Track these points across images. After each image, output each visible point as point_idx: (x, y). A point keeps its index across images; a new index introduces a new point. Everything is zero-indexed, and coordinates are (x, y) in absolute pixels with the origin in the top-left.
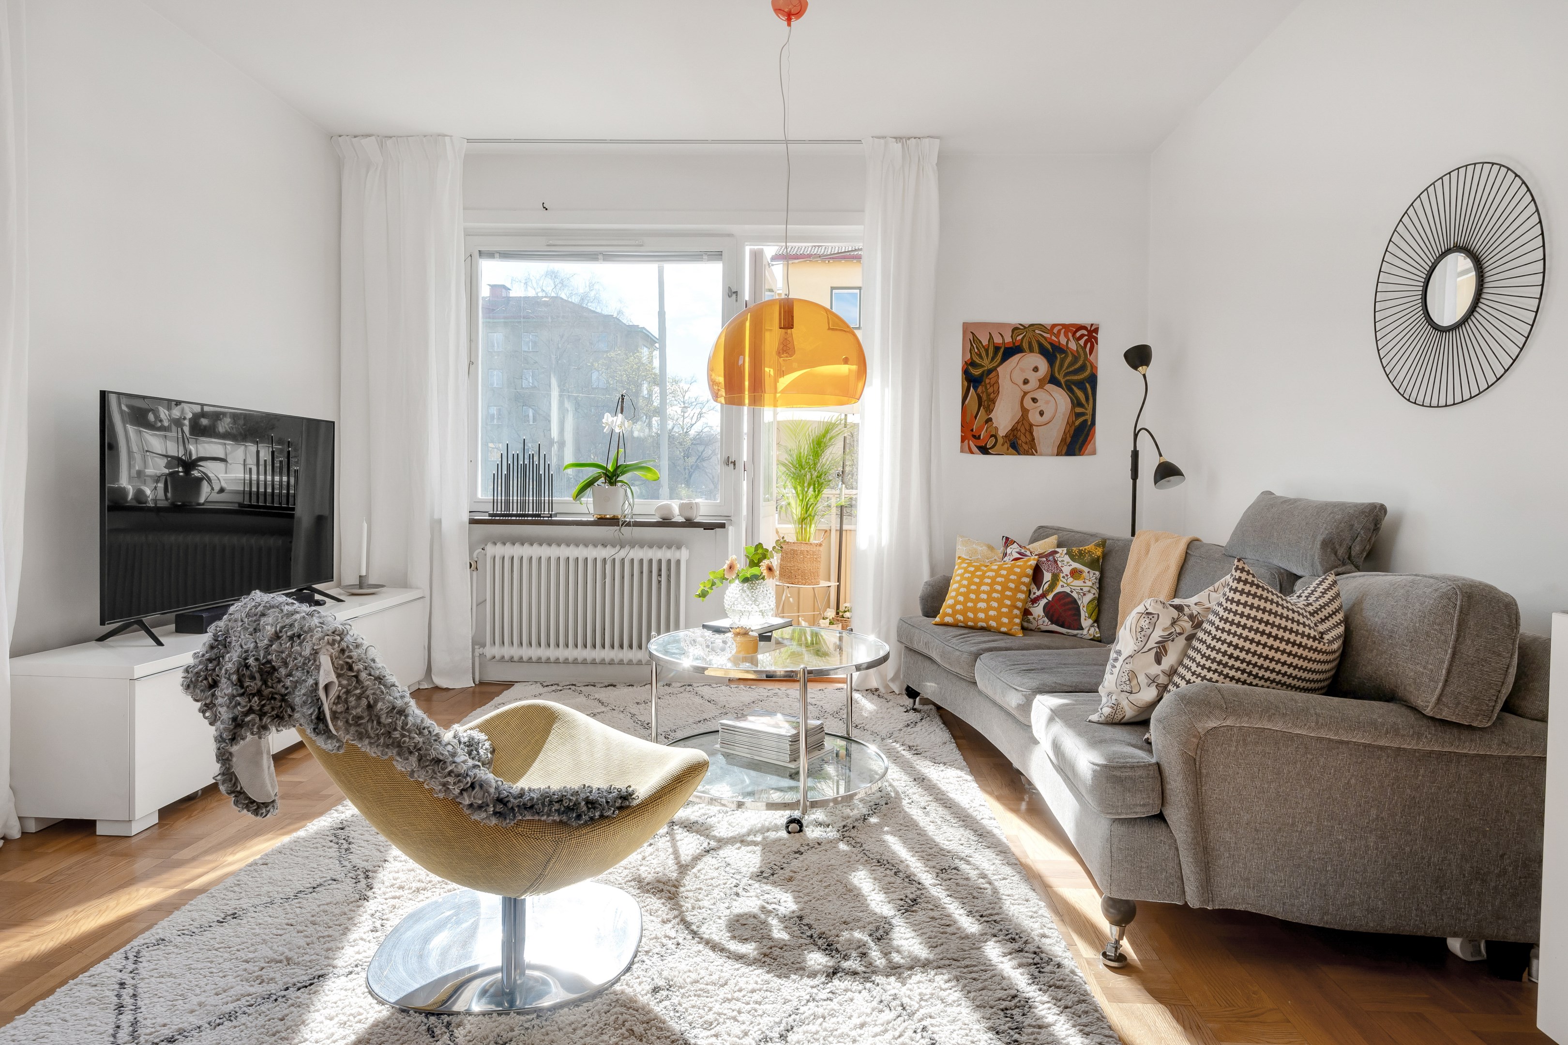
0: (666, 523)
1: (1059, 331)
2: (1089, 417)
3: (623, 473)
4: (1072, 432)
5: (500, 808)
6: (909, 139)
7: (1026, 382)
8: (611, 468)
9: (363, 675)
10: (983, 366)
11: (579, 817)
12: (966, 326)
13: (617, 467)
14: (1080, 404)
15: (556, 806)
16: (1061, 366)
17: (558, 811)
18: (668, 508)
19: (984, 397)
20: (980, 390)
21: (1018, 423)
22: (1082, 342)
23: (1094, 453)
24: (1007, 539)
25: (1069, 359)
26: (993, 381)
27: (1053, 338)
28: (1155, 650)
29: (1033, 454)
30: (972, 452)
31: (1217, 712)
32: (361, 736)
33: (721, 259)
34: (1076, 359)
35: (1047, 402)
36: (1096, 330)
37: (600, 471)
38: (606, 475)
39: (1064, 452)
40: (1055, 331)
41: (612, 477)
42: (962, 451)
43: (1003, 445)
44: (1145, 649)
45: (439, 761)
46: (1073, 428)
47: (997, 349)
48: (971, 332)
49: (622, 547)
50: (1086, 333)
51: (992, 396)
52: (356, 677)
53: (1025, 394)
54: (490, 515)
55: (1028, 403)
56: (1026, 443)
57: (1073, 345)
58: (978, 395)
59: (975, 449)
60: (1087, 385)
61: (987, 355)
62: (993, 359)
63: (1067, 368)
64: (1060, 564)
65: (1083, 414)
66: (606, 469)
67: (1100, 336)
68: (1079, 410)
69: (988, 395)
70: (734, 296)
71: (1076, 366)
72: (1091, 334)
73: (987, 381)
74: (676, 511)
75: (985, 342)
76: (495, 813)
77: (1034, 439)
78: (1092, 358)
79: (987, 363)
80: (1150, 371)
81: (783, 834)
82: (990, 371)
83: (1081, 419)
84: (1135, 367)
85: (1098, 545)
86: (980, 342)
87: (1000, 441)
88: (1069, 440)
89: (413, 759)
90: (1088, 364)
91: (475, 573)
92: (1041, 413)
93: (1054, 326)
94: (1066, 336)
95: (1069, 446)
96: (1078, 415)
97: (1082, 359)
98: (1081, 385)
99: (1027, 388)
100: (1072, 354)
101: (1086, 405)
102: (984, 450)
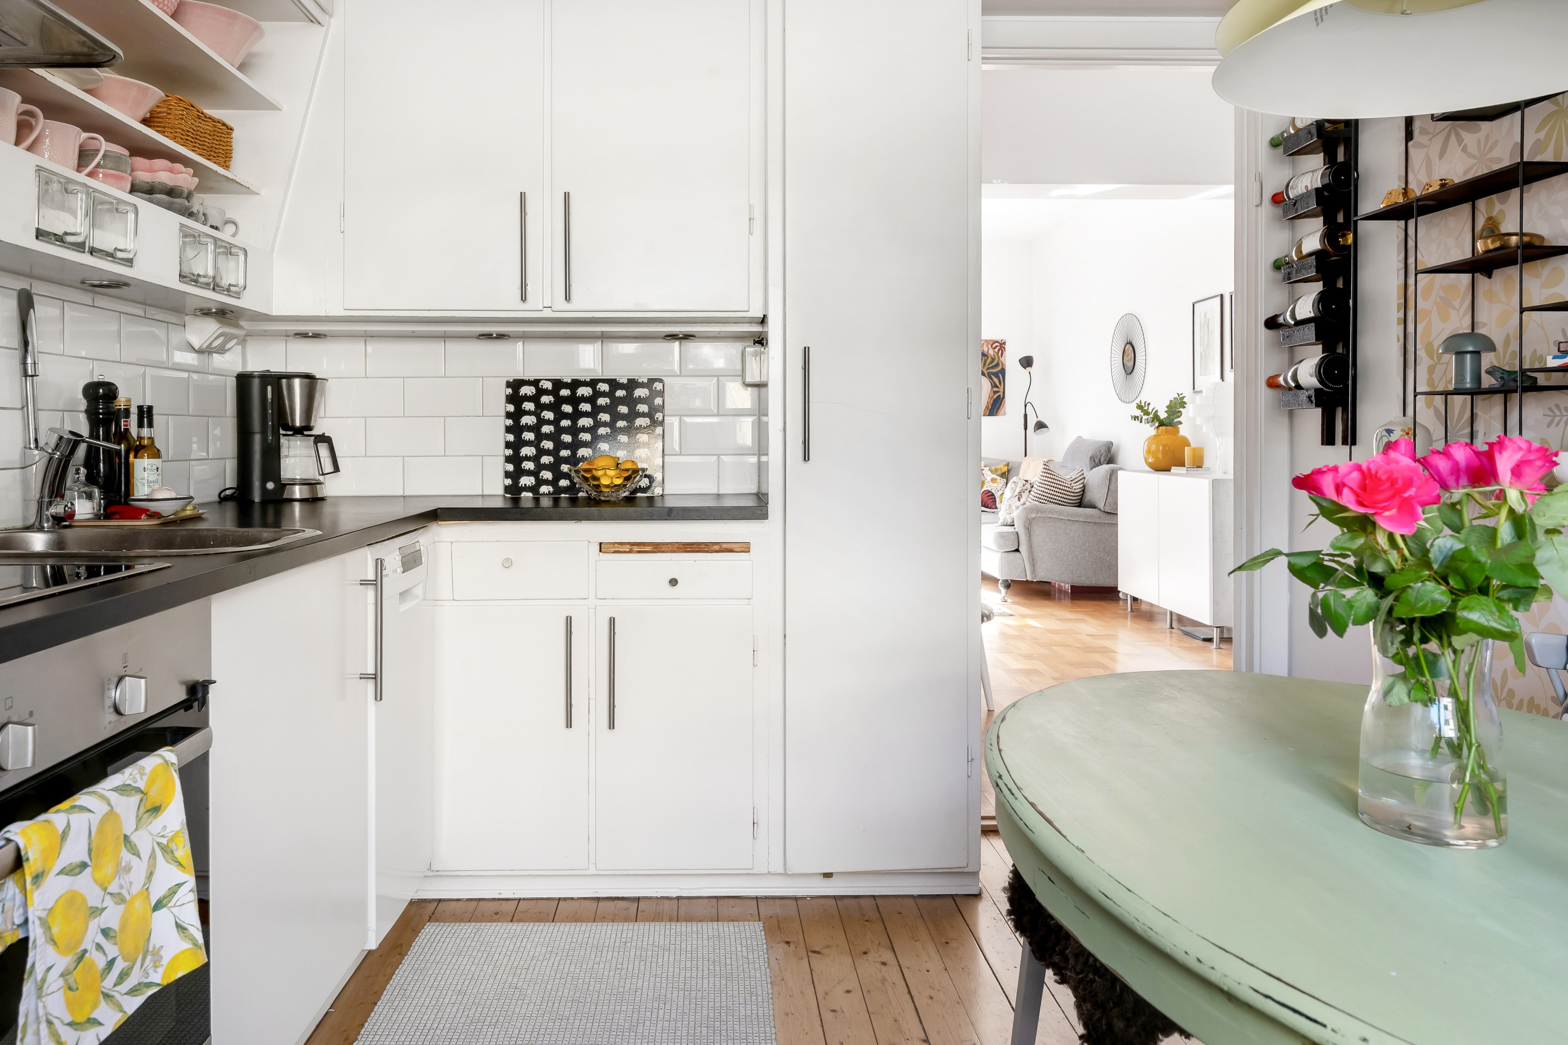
2: (1001, 393)
4: (992, 402)
14: (996, 386)
16: (985, 364)
22: (996, 350)
23: (1005, 414)
25: (989, 360)
34: (993, 360)
36: (1004, 343)
39: (987, 414)
44: (1014, 496)
46: (992, 400)
50: (999, 345)
57: (991, 352)
60: (1000, 375)
63: (989, 365)
64: (985, 476)
65: (998, 392)
67: (1007, 346)
68: (995, 389)
71: (994, 364)
72: (1002, 345)
78: (1002, 359)
80: (1033, 369)
83: (997, 395)
84: (1025, 368)
85: (1005, 465)
88: (990, 407)
90: (1000, 363)
94: (988, 346)
95: (990, 411)
96: (995, 392)
97: (997, 360)
98: (996, 375)
100: (992, 357)
101: (1000, 387)
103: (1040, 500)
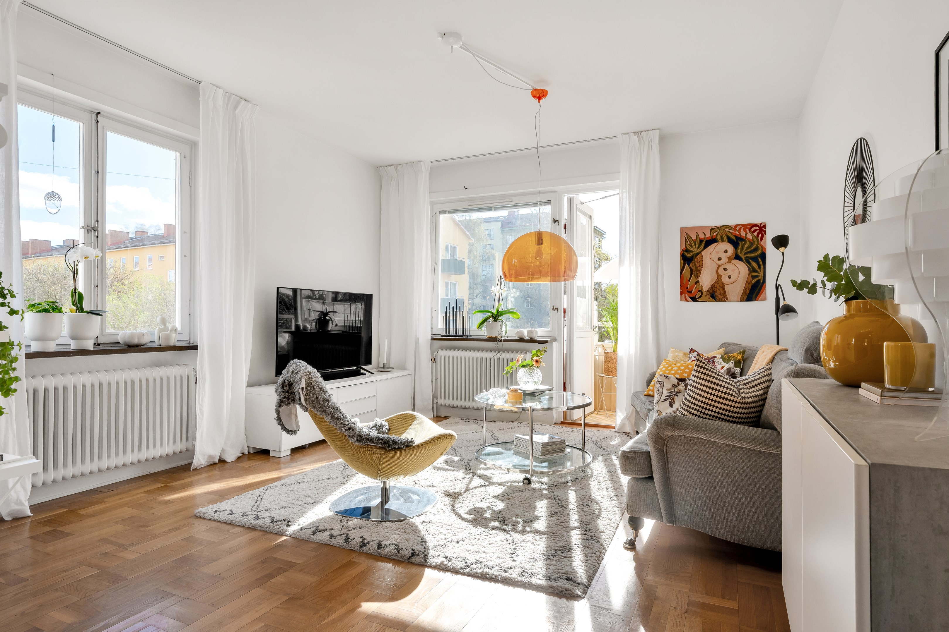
0: (521, 340)
1: (740, 229)
2: (761, 278)
3: (501, 315)
4: (750, 287)
5: (359, 438)
6: (642, 132)
7: (720, 259)
8: (495, 313)
9: (315, 387)
10: (693, 252)
11: (389, 446)
12: (682, 230)
13: (498, 312)
14: (754, 271)
15: (380, 441)
16: (742, 249)
17: (381, 443)
18: (522, 332)
19: (694, 269)
20: (691, 265)
21: (715, 283)
22: (755, 234)
23: (765, 299)
24: (692, 349)
25: (747, 244)
26: (699, 260)
27: (737, 233)
28: (669, 400)
29: (725, 301)
30: (687, 301)
31: (668, 427)
32: (314, 407)
33: (550, 204)
35: (733, 270)
36: (765, 226)
37: (490, 314)
38: (493, 316)
40: (738, 228)
41: (496, 318)
42: (681, 300)
43: (706, 296)
45: (339, 419)
46: (751, 284)
47: (701, 241)
48: (685, 234)
49: (499, 352)
50: (758, 228)
51: (699, 268)
52: (313, 387)
53: (719, 266)
54: (442, 336)
55: (721, 271)
56: (720, 295)
57: (749, 236)
58: (690, 268)
59: (689, 299)
60: (759, 259)
61: (695, 245)
62: (699, 247)
63: (746, 250)
64: (716, 364)
65: (757, 276)
66: (492, 313)
67: (768, 230)
68: (754, 274)
69: (696, 268)
70: (557, 222)
71: (752, 248)
72: (761, 229)
73: (696, 260)
74: (526, 335)
75: (694, 238)
76: (357, 440)
77: (725, 292)
78: (762, 243)
79: (695, 250)
80: (787, 251)
81: (521, 484)
82: (697, 254)
83: (756, 279)
84: (778, 248)
85: (740, 353)
86: (691, 238)
87: (704, 294)
88: (748, 292)
89: (330, 417)
90: (759, 246)
91: (434, 363)
92: (730, 277)
93: (736, 226)
94: (745, 230)
96: (754, 277)
97: (756, 244)
98: (755, 259)
99: (720, 262)
100: (749, 241)
101: (759, 271)
102: (694, 299)
103: (691, 410)
